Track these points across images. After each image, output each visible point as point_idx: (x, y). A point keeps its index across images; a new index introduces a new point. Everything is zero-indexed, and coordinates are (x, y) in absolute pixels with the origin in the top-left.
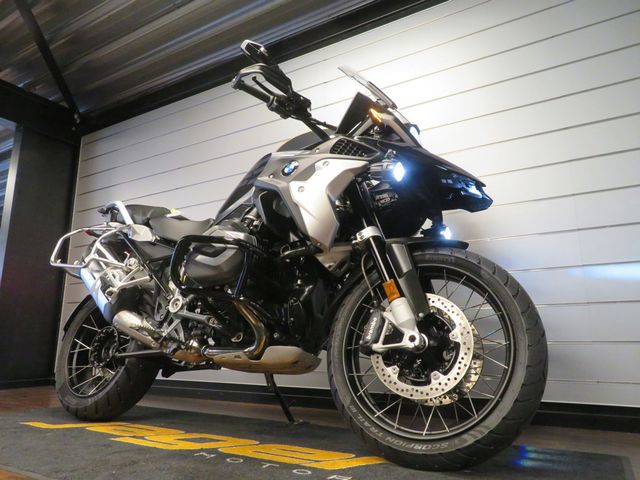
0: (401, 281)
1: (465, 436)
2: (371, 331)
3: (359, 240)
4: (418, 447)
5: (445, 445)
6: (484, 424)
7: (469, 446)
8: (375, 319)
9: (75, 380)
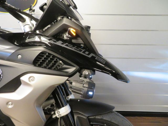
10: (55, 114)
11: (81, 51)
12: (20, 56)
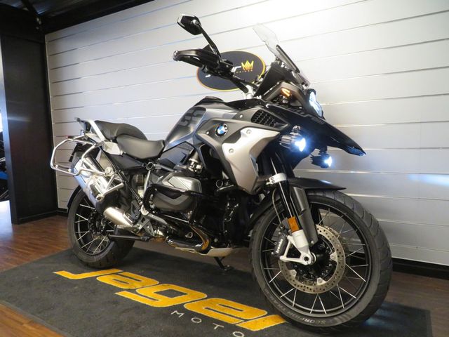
0: (299, 217)
1: (336, 318)
2: (279, 248)
3: (271, 182)
4: (307, 320)
5: (323, 322)
6: (348, 313)
7: (338, 325)
8: (282, 240)
9: (82, 241)
10: (269, 181)
11: (295, 111)
12: (241, 116)
